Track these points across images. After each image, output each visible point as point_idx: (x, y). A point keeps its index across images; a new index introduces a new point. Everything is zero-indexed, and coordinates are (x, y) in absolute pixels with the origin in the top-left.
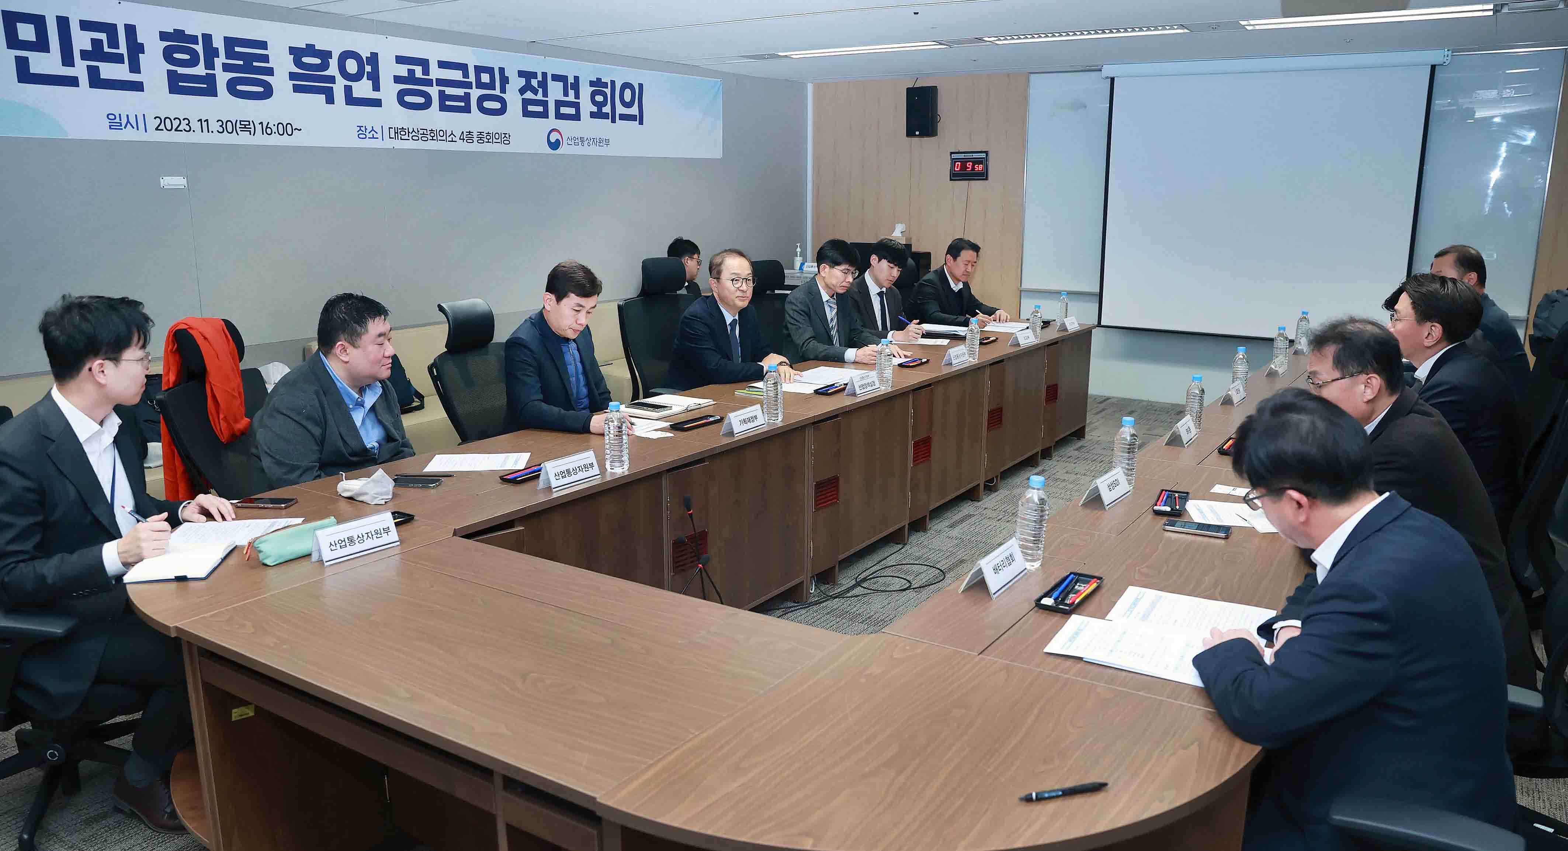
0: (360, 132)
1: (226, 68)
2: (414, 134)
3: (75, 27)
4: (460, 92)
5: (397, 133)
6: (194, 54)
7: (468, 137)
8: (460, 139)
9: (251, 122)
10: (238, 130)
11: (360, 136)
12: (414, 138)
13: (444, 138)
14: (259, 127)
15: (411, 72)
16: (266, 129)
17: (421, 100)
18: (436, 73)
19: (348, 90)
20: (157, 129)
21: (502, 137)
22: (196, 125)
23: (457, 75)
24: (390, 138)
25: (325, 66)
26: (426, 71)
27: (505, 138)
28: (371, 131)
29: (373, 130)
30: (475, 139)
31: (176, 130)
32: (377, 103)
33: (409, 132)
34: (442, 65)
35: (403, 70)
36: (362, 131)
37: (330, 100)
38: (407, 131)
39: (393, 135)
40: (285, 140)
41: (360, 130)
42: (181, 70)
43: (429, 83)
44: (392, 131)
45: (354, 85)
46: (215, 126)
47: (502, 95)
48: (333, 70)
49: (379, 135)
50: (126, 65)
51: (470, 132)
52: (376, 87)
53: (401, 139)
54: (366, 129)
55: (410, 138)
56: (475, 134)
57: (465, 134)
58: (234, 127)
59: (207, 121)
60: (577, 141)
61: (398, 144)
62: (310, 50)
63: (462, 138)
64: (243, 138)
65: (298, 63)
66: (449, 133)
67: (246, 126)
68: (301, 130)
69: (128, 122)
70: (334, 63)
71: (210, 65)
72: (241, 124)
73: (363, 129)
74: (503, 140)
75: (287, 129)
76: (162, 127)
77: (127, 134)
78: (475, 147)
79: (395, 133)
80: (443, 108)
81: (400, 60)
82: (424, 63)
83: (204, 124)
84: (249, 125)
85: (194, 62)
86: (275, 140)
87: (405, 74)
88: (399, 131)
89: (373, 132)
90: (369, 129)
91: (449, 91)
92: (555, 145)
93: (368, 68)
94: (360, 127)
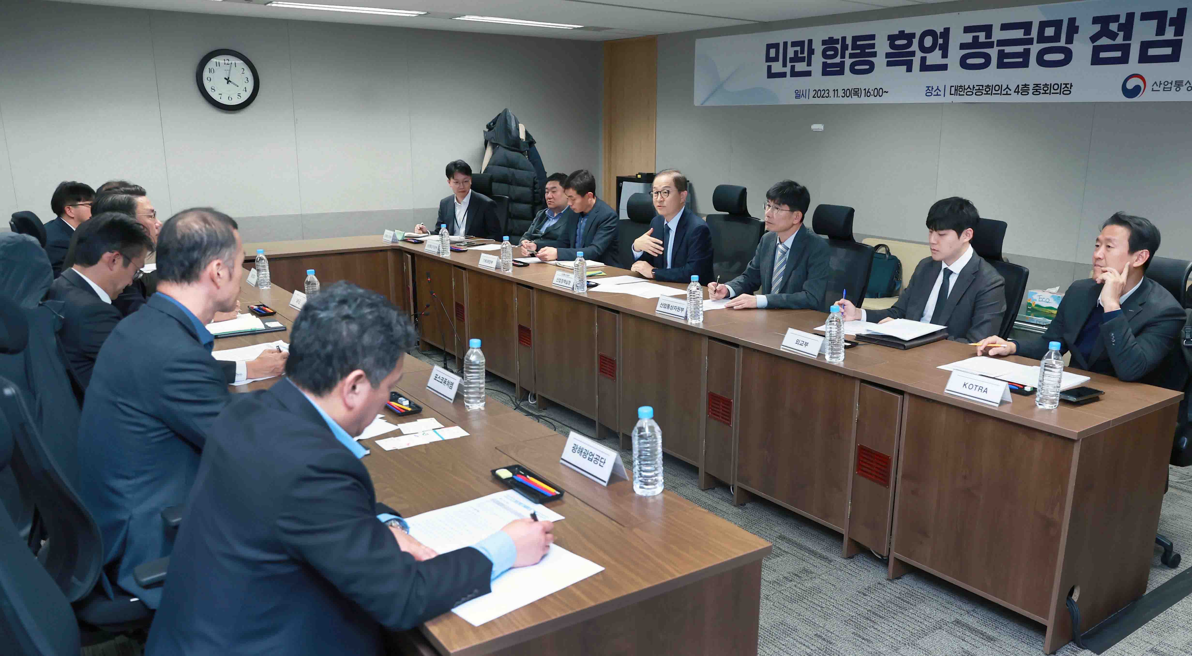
0: (928, 91)
1: (852, 56)
2: (969, 90)
3: (789, 45)
4: (1020, 49)
5: (957, 90)
6: (836, 50)
7: (1024, 89)
8: (1015, 92)
9: (860, 90)
10: (852, 94)
11: (928, 94)
12: (968, 93)
13: (999, 92)
14: (863, 92)
15: (976, 38)
16: (868, 93)
17: (981, 61)
18: (998, 35)
19: (923, 59)
20: (813, 97)
21: (1062, 87)
22: (831, 94)
23: (1019, 34)
24: (951, 94)
25: (910, 44)
26: (989, 36)
27: (1066, 88)
28: (936, 90)
29: (938, 89)
30: (1031, 92)
31: (822, 97)
32: (944, 67)
33: (965, 89)
34: (1005, 27)
35: (968, 38)
36: (929, 91)
37: (909, 70)
38: (963, 88)
39: (953, 92)
40: (877, 100)
41: (928, 89)
42: (829, 61)
43: (990, 45)
44: (953, 89)
45: (928, 55)
46: (841, 93)
47: (1068, 46)
48: (915, 47)
49: (942, 93)
50: (805, 63)
51: (1026, 85)
52: (945, 55)
53: (959, 95)
54: (932, 88)
55: (965, 94)
56: (1031, 87)
57: (1020, 87)
58: (850, 93)
59: (837, 90)
60: (1169, 86)
61: (957, 99)
62: (902, 35)
63: (1017, 91)
64: (855, 100)
65: (892, 46)
66: (1004, 87)
67: (856, 92)
68: (887, 92)
69: (803, 94)
70: (916, 42)
71: (843, 56)
72: (854, 91)
73: (930, 89)
74: (1062, 90)
75: (879, 92)
76: (816, 96)
77: (802, 101)
78: (1030, 98)
79: (955, 90)
80: (1001, 65)
81: (967, 30)
82: (988, 29)
83: (836, 92)
84: (858, 91)
85: (834, 56)
86: (872, 100)
87: (970, 40)
88: (959, 88)
89: (938, 91)
90: (935, 88)
91: (1008, 49)
92: (1130, 93)
93: (940, 41)
94: (928, 87)
